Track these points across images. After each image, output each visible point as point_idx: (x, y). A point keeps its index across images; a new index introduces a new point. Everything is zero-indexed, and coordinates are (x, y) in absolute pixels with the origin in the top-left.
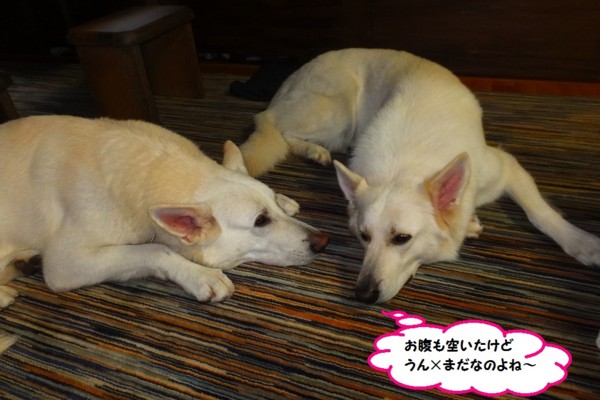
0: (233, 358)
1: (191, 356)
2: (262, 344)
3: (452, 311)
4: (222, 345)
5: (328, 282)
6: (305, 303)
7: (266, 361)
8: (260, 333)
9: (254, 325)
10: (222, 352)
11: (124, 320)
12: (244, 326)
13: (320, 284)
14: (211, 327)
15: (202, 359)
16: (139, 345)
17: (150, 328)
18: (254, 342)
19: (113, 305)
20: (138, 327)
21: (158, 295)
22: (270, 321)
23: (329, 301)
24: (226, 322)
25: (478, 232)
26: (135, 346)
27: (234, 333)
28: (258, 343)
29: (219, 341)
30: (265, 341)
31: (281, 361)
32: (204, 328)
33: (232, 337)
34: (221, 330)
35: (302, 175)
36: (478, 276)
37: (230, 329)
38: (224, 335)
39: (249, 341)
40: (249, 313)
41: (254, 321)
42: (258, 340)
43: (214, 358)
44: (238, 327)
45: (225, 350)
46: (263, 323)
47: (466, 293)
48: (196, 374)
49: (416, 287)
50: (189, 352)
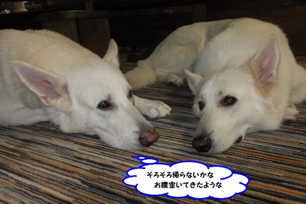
0: (83, 189)
1: (48, 185)
2: (112, 180)
3: (283, 166)
4: (77, 179)
5: (175, 142)
6: (154, 154)
7: (112, 193)
8: (113, 172)
9: (109, 166)
10: (75, 184)
11: (10, 158)
12: (100, 167)
13: (168, 143)
14: (73, 166)
15: (56, 188)
16: (10, 175)
17: (26, 164)
18: (105, 178)
19: (7, 148)
20: (17, 163)
21: (42, 144)
22: (123, 165)
23: (174, 154)
24: (87, 163)
25: (295, 116)
26: (7, 175)
27: (91, 171)
28: (109, 179)
29: (76, 176)
30: (114, 178)
31: (125, 194)
32: (67, 166)
33: (88, 174)
34: (80, 168)
35: (164, 90)
36: (301, 143)
37: (89, 168)
38: (82, 172)
39: (101, 177)
40: (108, 158)
41: (109, 163)
42: (110, 177)
43: (67, 188)
44: (95, 167)
45: (79, 182)
46: (117, 165)
47: (293, 154)
48: (46, 199)
49: (248, 148)
50: (48, 182)
